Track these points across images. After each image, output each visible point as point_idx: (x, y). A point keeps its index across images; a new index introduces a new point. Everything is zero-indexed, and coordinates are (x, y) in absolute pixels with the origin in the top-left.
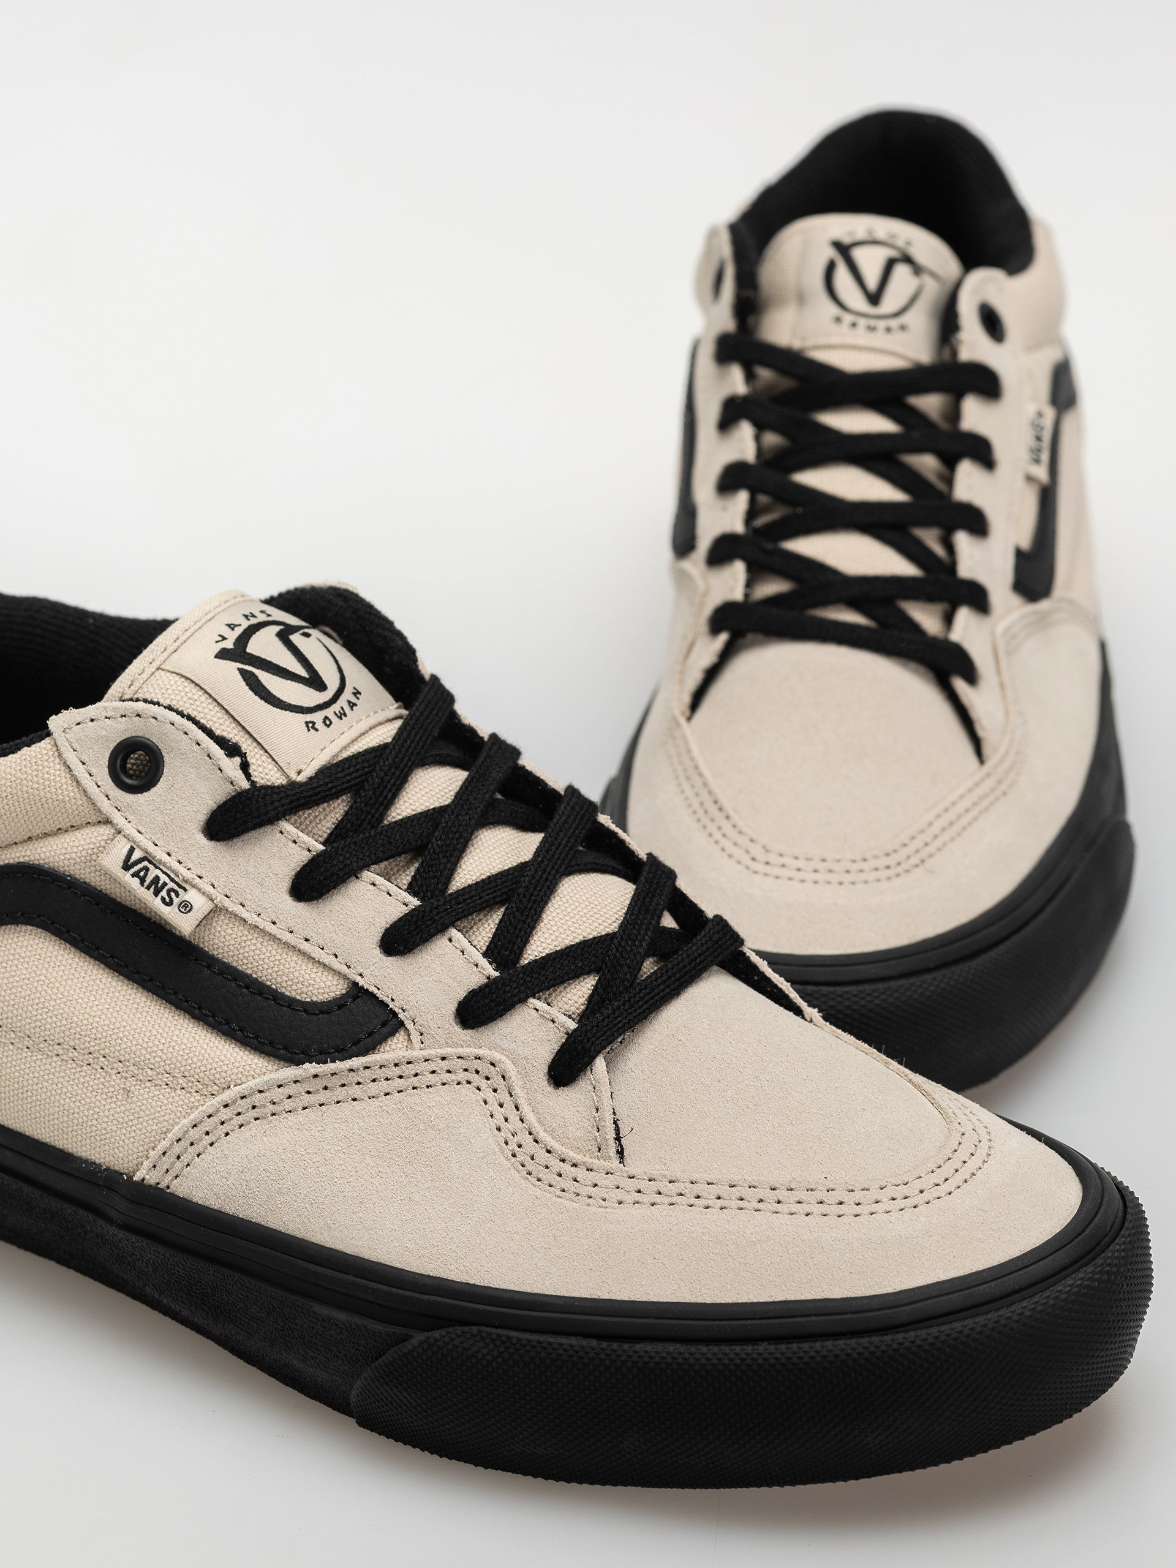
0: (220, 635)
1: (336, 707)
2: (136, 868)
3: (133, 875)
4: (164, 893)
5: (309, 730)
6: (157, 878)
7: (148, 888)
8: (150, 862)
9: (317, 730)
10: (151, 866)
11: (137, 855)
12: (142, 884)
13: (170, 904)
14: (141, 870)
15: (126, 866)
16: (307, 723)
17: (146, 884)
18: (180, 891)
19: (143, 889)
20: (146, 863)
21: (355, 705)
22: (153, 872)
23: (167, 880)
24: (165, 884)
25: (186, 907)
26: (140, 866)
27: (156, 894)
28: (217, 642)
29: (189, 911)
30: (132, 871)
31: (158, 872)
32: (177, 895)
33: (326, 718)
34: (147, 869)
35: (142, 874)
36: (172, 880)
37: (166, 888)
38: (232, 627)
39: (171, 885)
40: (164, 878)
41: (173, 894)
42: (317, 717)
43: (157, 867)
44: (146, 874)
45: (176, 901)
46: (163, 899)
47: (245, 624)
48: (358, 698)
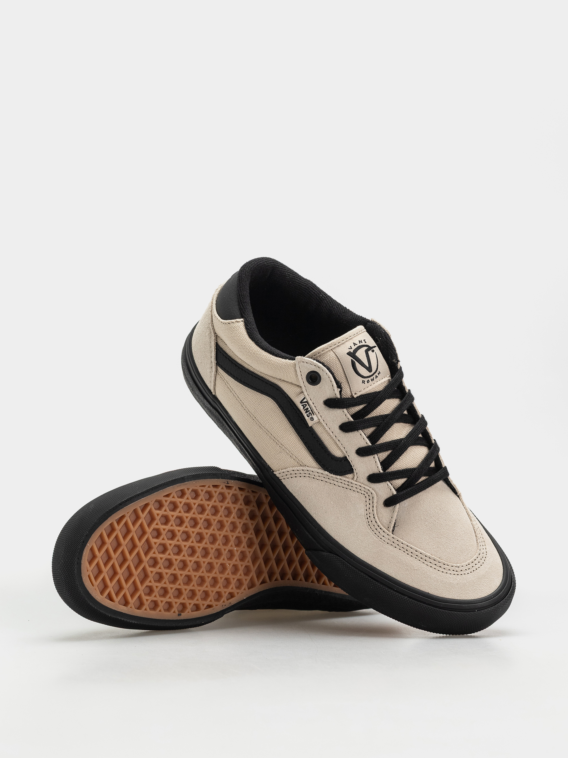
0: (350, 346)
1: (372, 378)
2: (304, 404)
3: (302, 405)
4: (308, 413)
5: (362, 383)
6: (308, 408)
7: (305, 410)
8: (308, 403)
9: (364, 383)
10: (307, 404)
11: (305, 400)
12: (303, 408)
13: (308, 416)
14: (304, 405)
15: (301, 402)
16: (363, 381)
17: (304, 409)
18: (312, 414)
19: (303, 410)
20: (306, 403)
21: (377, 377)
22: (307, 407)
23: (310, 410)
24: (309, 411)
25: (312, 419)
26: (305, 404)
27: (306, 412)
28: (349, 349)
29: (312, 420)
30: (302, 404)
31: (309, 407)
32: (311, 415)
33: (368, 380)
34: (306, 405)
35: (304, 406)
36: (311, 410)
37: (309, 412)
38: (355, 344)
39: (311, 412)
40: (309, 409)
41: (310, 414)
42: (366, 380)
43: (309, 406)
44: (305, 406)
45: (310, 416)
46: (307, 415)
47: (359, 345)
48: (379, 375)
